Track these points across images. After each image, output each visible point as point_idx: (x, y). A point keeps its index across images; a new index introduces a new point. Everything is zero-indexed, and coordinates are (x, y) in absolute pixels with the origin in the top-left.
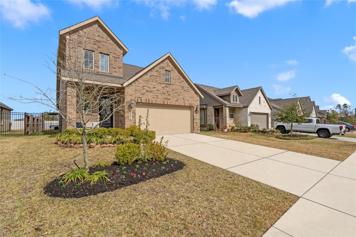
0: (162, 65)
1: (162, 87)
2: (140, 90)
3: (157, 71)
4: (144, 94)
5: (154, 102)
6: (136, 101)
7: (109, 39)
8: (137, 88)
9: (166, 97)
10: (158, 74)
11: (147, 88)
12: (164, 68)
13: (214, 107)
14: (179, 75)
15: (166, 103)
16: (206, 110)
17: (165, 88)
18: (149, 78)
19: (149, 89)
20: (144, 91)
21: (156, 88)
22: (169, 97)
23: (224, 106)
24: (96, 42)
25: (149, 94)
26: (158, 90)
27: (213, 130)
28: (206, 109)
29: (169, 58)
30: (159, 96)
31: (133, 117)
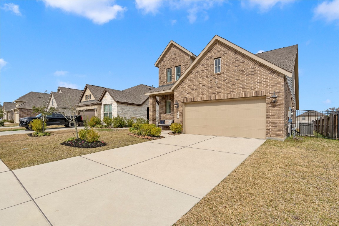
0: (209, 55)
1: (209, 81)
2: (186, 90)
4: (189, 94)
5: (199, 100)
6: (183, 101)
7: (180, 52)
8: (183, 89)
9: (213, 90)
10: (205, 67)
11: (192, 87)
12: (213, 57)
14: (236, 56)
15: (213, 98)
17: (213, 81)
19: (194, 87)
20: (189, 90)
21: (201, 84)
25: (194, 92)
26: (205, 86)
29: (217, 42)
30: (205, 92)
31: (180, 116)
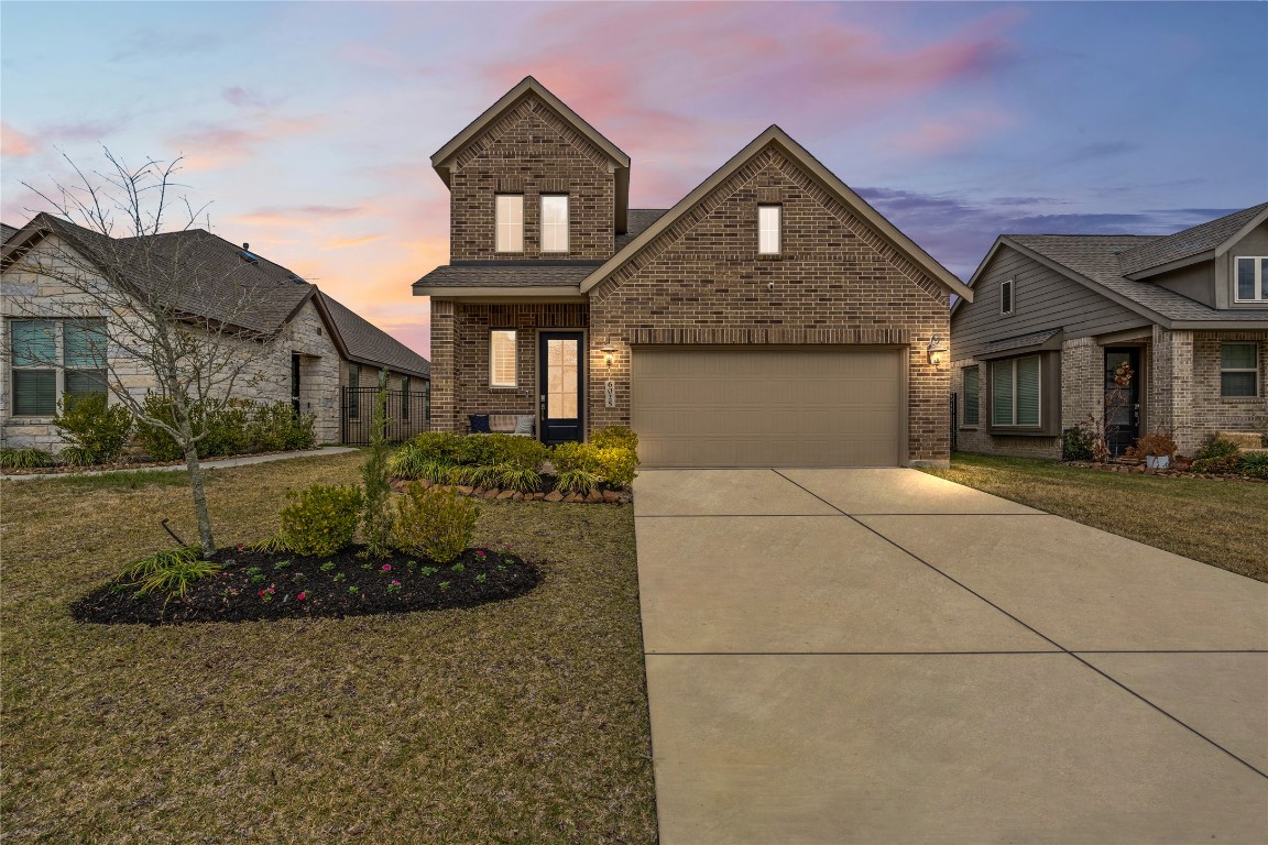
0: (740, 186)
1: (742, 277)
2: (649, 299)
3: (718, 215)
4: (662, 313)
5: (708, 339)
6: (632, 341)
7: (567, 139)
8: (635, 292)
9: (758, 312)
10: (726, 226)
11: (672, 288)
12: (754, 196)
13: (1097, 337)
14: (830, 211)
15: (758, 339)
16: (1052, 357)
17: (757, 278)
18: (683, 248)
19: (683, 292)
20: (663, 300)
21: (711, 282)
22: (774, 313)
23: (1156, 332)
24: (528, 161)
25: (684, 308)
26: (725, 291)
27: (1087, 456)
28: (1058, 351)
30: (728, 312)
31: (619, 397)
